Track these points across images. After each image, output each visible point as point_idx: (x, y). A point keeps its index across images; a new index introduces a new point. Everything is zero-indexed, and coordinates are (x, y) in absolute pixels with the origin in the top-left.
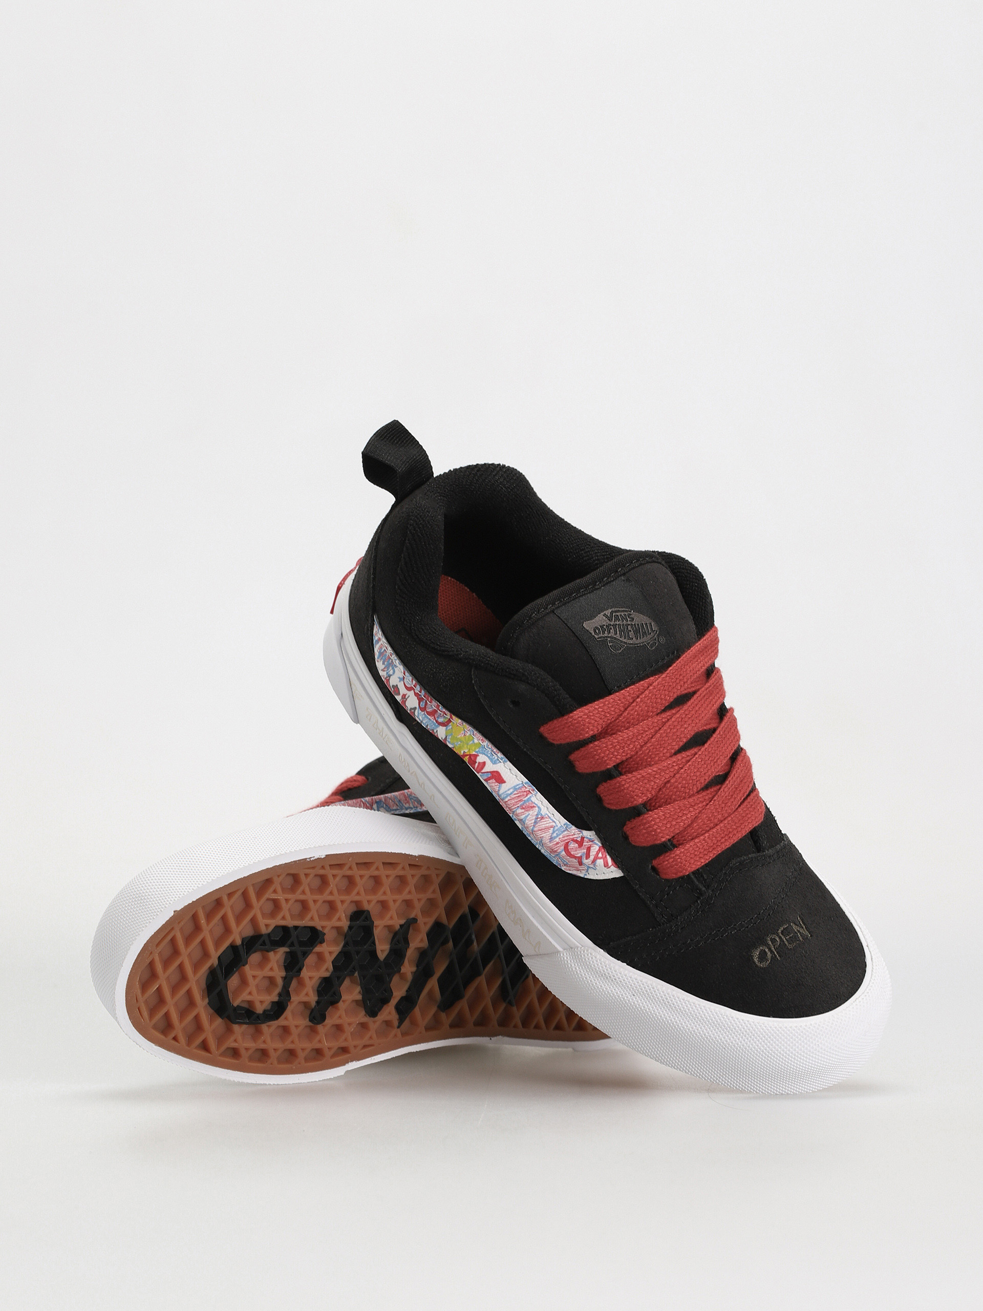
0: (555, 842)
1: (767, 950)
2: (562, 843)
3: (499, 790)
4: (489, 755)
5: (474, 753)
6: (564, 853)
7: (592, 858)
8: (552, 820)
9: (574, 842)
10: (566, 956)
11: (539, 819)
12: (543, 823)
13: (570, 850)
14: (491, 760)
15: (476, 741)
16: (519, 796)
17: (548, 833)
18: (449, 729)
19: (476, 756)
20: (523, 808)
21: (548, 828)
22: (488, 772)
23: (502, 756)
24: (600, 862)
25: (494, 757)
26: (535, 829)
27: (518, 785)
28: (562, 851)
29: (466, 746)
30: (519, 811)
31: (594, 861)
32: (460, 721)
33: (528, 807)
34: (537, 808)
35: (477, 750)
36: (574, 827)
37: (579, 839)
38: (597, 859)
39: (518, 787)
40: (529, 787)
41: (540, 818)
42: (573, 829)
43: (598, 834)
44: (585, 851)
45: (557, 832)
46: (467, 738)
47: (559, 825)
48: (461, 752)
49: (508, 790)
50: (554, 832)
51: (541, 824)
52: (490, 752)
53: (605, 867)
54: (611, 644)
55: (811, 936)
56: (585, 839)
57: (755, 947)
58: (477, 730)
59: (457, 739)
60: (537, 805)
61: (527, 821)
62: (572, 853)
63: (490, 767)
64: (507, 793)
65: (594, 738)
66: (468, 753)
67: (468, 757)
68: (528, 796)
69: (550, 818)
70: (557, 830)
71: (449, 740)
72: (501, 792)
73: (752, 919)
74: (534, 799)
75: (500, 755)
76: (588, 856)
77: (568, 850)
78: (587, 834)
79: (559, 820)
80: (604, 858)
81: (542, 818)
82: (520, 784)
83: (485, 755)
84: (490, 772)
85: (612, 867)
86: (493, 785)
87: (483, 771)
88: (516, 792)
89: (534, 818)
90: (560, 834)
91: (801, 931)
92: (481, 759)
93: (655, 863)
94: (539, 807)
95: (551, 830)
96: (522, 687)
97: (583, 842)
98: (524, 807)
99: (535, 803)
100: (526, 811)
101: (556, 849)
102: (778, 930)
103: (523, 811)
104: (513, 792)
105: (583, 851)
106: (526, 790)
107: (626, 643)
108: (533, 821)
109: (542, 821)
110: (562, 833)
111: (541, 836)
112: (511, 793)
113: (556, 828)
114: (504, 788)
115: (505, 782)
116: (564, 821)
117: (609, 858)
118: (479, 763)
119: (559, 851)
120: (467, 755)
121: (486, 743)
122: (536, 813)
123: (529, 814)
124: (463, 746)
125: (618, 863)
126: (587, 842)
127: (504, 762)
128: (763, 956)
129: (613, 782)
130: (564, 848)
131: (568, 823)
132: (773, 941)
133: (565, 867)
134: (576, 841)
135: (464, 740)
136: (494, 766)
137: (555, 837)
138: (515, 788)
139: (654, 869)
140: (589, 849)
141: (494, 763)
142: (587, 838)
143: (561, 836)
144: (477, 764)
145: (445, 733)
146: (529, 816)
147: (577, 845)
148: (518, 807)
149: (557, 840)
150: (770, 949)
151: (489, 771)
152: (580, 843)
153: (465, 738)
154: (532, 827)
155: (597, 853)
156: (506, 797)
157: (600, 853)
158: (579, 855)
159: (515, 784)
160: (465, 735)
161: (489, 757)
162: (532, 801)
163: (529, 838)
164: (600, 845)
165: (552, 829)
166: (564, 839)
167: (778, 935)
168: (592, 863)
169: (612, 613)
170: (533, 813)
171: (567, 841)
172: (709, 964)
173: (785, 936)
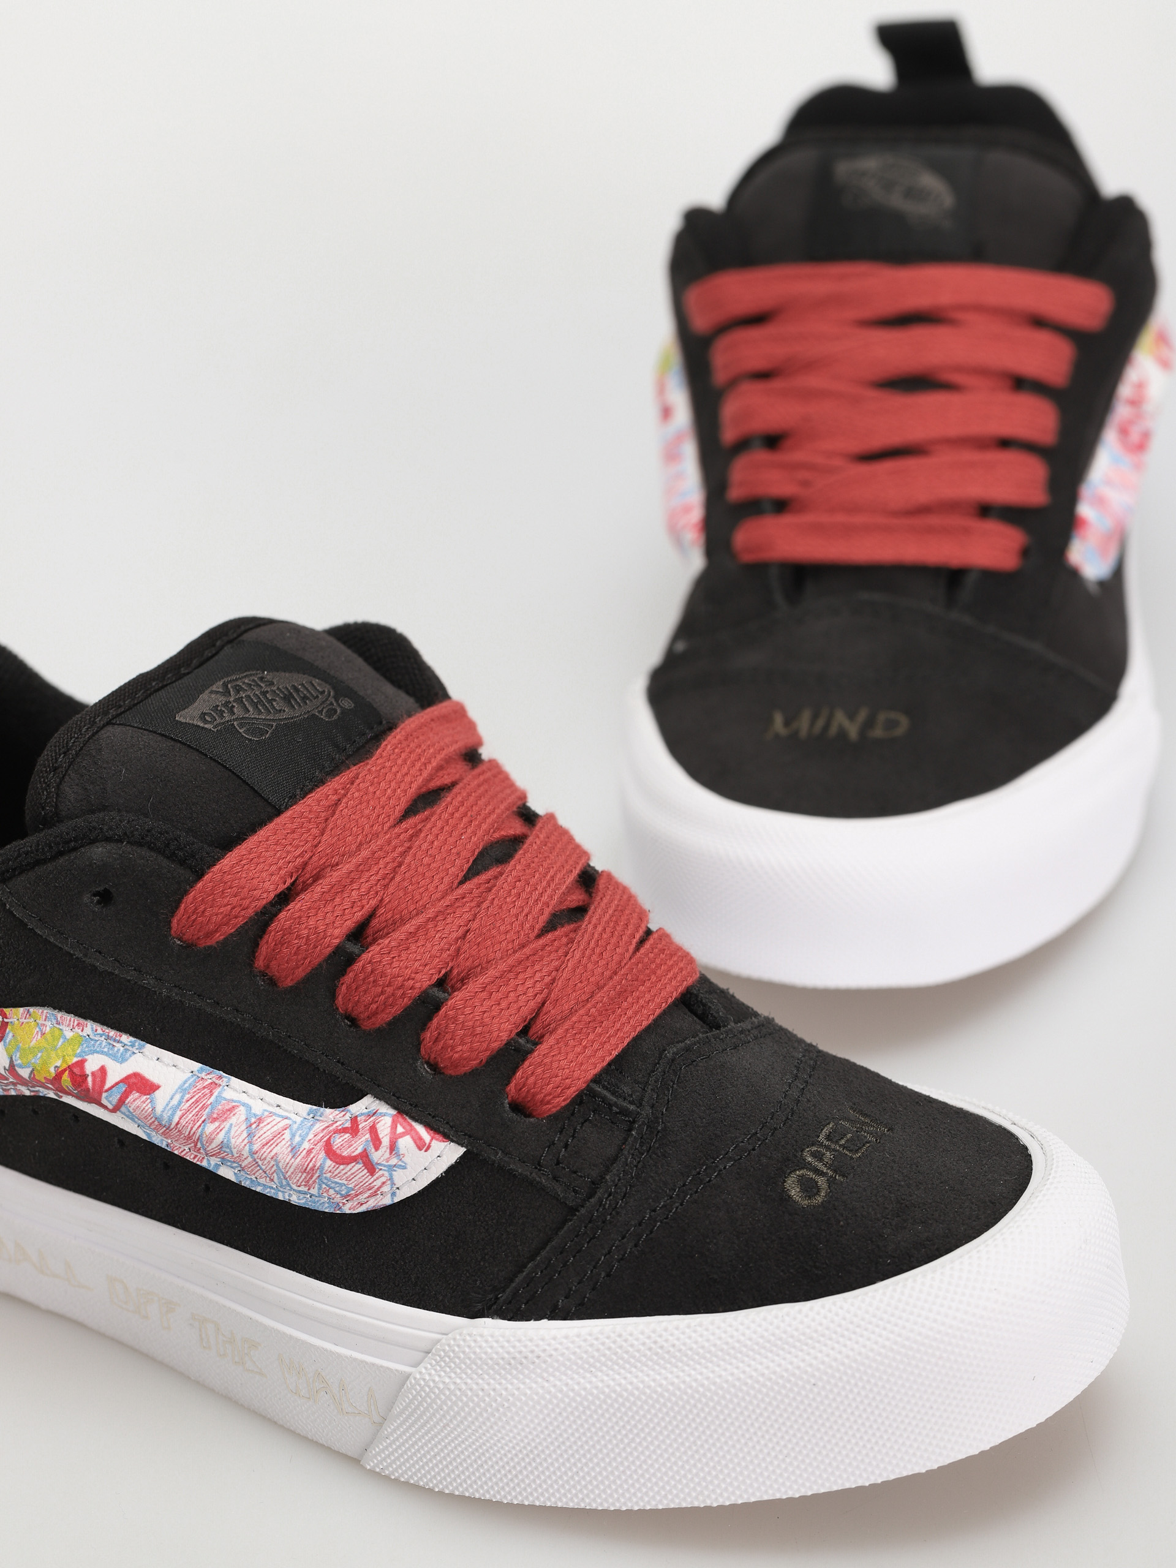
0: (305, 1152)
1: (811, 1175)
2: (318, 1147)
3: (154, 1109)
4: (106, 1050)
5: (75, 1060)
6: (329, 1163)
7: (386, 1141)
8: (279, 1116)
9: (340, 1133)
10: (425, 1373)
11: (254, 1126)
12: (265, 1129)
13: (338, 1151)
14: (114, 1057)
15: (69, 1034)
16: (197, 1101)
17: (284, 1142)
18: (10, 1041)
19: (81, 1063)
20: (215, 1120)
21: (280, 1134)
22: (117, 1084)
23: (132, 1039)
24: (406, 1143)
25: (116, 1049)
26: (256, 1147)
27: (185, 1082)
28: (324, 1162)
29: (53, 1054)
30: (210, 1128)
31: (393, 1147)
32: (21, 1010)
33: (224, 1113)
34: (242, 1108)
35: (78, 1051)
36: (328, 1111)
37: (348, 1125)
38: (397, 1139)
39: (187, 1085)
40: (211, 1075)
41: (255, 1123)
42: (330, 1114)
43: (378, 1097)
44: (368, 1136)
45: (300, 1132)
46: (49, 1036)
47: (299, 1120)
48: (49, 1072)
49: (172, 1099)
50: (293, 1136)
51: (262, 1132)
52: (104, 1043)
53: (420, 1149)
54: (245, 728)
55: (891, 1130)
56: (359, 1118)
57: (783, 1175)
58: (60, 1010)
59: (32, 1051)
60: (239, 1102)
61: (233, 1141)
62: (345, 1154)
63: (116, 1073)
64: (170, 1105)
65: (284, 898)
66: (65, 1066)
67: (67, 1073)
68: (216, 1093)
69: (275, 1114)
70: (298, 1129)
71: (19, 1062)
72: (159, 1109)
73: (756, 1132)
74: (228, 1094)
75: (126, 1038)
76: (376, 1142)
77: (334, 1153)
78: (359, 1108)
79: (294, 1110)
80: (411, 1131)
81: (260, 1120)
82: (189, 1078)
83: (98, 1052)
84: (122, 1081)
85: (435, 1143)
86: (138, 1103)
87: (108, 1085)
88: (187, 1096)
89: (244, 1127)
90: (307, 1134)
91: (866, 1128)
92: (92, 1065)
93: (512, 1088)
94: (244, 1105)
95: (287, 1135)
96: (98, 852)
97: (358, 1125)
98: (215, 1116)
99: (233, 1101)
100: (223, 1121)
101: (311, 1165)
102: (818, 1136)
103: (217, 1124)
104: (182, 1098)
105: (363, 1139)
106: (207, 1083)
107: (273, 720)
108: (245, 1134)
109: (261, 1125)
110: (310, 1129)
111: (272, 1154)
112: (180, 1102)
113: (295, 1127)
114: (161, 1100)
115: (158, 1087)
116: (303, 1108)
117: (421, 1129)
118: (93, 1074)
119: (318, 1164)
120: (65, 1070)
121: (91, 1027)
122: (243, 1117)
123: (231, 1125)
124: (49, 1057)
125: (444, 1129)
126: (365, 1121)
127: (140, 1048)
128: (809, 1188)
129: (357, 966)
130: (326, 1153)
131: (315, 1107)
133: (349, 1205)
134: (344, 1130)
135: (46, 1045)
136: (124, 1065)
137: (300, 1144)
138: (182, 1089)
139: (518, 1108)
140: (373, 1130)
141: (122, 1060)
142: (362, 1114)
143: (311, 1136)
144: (90, 1079)
145: (5, 1053)
146: (234, 1129)
147: (348, 1135)
148: (203, 1122)
149: (306, 1145)
150: (817, 1171)
151: (118, 1079)
152: (353, 1129)
153: (46, 1040)
154: (247, 1148)
155: (394, 1127)
156: (173, 1114)
157: (399, 1126)
158: (360, 1150)
159: (179, 1082)
160: (43, 1034)
161: (107, 1054)
162: (225, 1099)
163: (259, 1189)
164: (394, 1112)
165: (287, 1132)
166: (319, 1137)
167: (822, 1145)
168: (391, 1153)
169: (225, 685)
170: (238, 1119)
171: (325, 1139)
172: (708, 1240)
173: (837, 1142)
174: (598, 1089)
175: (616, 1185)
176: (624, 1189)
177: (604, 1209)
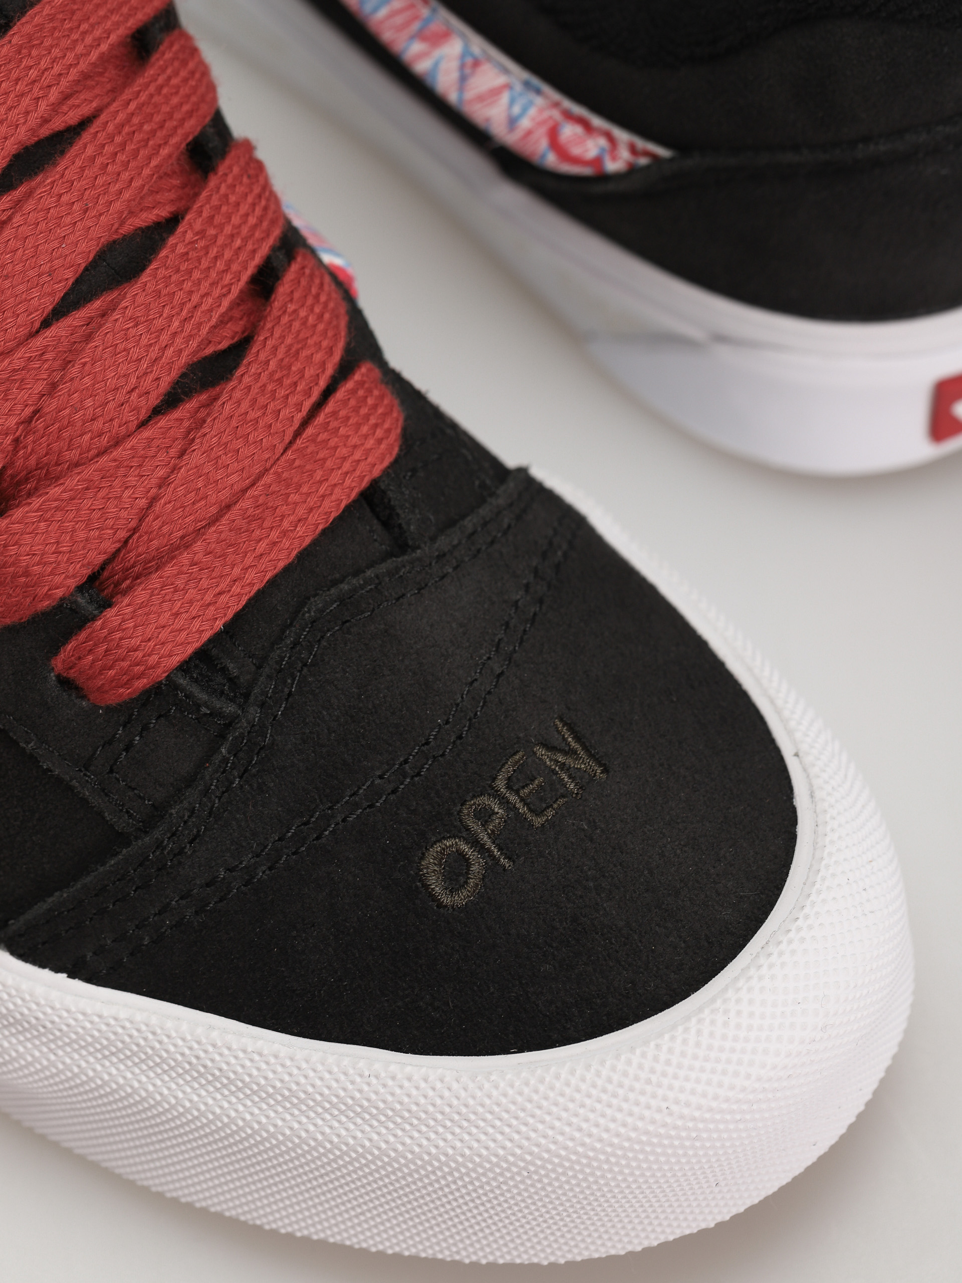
1: (464, 847)
55: (606, 770)
57: (426, 846)
73: (406, 761)
91: (569, 761)
93: (59, 663)
102: (494, 779)
128: (455, 870)
132: (484, 816)
139: (65, 683)
150: (476, 843)
167: (496, 795)
172: (294, 933)
173: (517, 792)
174: (183, 681)
175: (185, 822)
176: (195, 830)
177: (162, 853)
